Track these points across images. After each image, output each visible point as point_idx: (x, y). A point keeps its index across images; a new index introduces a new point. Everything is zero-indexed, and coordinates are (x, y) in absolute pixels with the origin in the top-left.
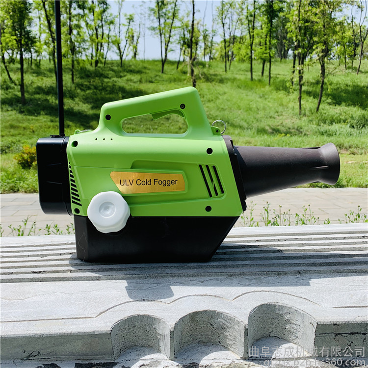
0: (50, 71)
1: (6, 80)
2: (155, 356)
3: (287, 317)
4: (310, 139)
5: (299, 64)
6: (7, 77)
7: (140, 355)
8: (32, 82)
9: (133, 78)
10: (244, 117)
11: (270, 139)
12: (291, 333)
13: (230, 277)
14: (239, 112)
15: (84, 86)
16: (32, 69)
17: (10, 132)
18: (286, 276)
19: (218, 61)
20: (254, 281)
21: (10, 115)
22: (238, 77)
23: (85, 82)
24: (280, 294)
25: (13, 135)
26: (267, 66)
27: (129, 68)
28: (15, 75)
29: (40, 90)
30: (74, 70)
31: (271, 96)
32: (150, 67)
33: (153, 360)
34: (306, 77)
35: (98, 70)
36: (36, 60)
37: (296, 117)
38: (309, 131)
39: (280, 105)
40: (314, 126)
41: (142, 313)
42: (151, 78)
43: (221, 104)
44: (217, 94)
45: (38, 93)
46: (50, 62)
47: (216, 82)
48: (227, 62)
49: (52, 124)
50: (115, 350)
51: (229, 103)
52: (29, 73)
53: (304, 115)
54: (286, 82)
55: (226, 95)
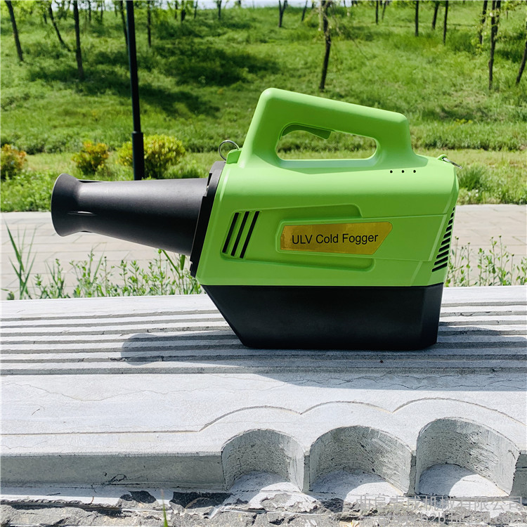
0: (117, 28)
1: (56, 44)
2: (281, 486)
3: (474, 439)
4: (504, 127)
5: (493, 9)
6: (57, 39)
7: (261, 484)
8: (93, 46)
9: (236, 36)
10: (403, 94)
11: (441, 128)
12: (479, 462)
13: (389, 375)
14: (396, 86)
15: (166, 50)
16: (91, 26)
17: (64, 121)
18: (472, 375)
19: (365, 6)
20: (425, 382)
21: (64, 97)
22: (396, 30)
23: (168, 44)
24: (465, 404)
25: (68, 126)
26: (441, 13)
27: (231, 21)
28: (68, 35)
29: (104, 58)
30: (151, 26)
31: (446, 61)
32: (262, 18)
33: (278, 493)
34: (502, 28)
35: (186, 25)
36: (96, 13)
37: (483, 93)
38: (504, 114)
39: (459, 75)
40: (511, 107)
41: (264, 427)
42: (264, 35)
43: (368, 74)
44: (362, 58)
45: (102, 63)
46: (116, 14)
47: (362, 39)
48: (379, 6)
49: (122, 108)
50: (227, 478)
51: (381, 72)
52: (87, 32)
53: (495, 90)
54: (470, 36)
55: (377, 59)
